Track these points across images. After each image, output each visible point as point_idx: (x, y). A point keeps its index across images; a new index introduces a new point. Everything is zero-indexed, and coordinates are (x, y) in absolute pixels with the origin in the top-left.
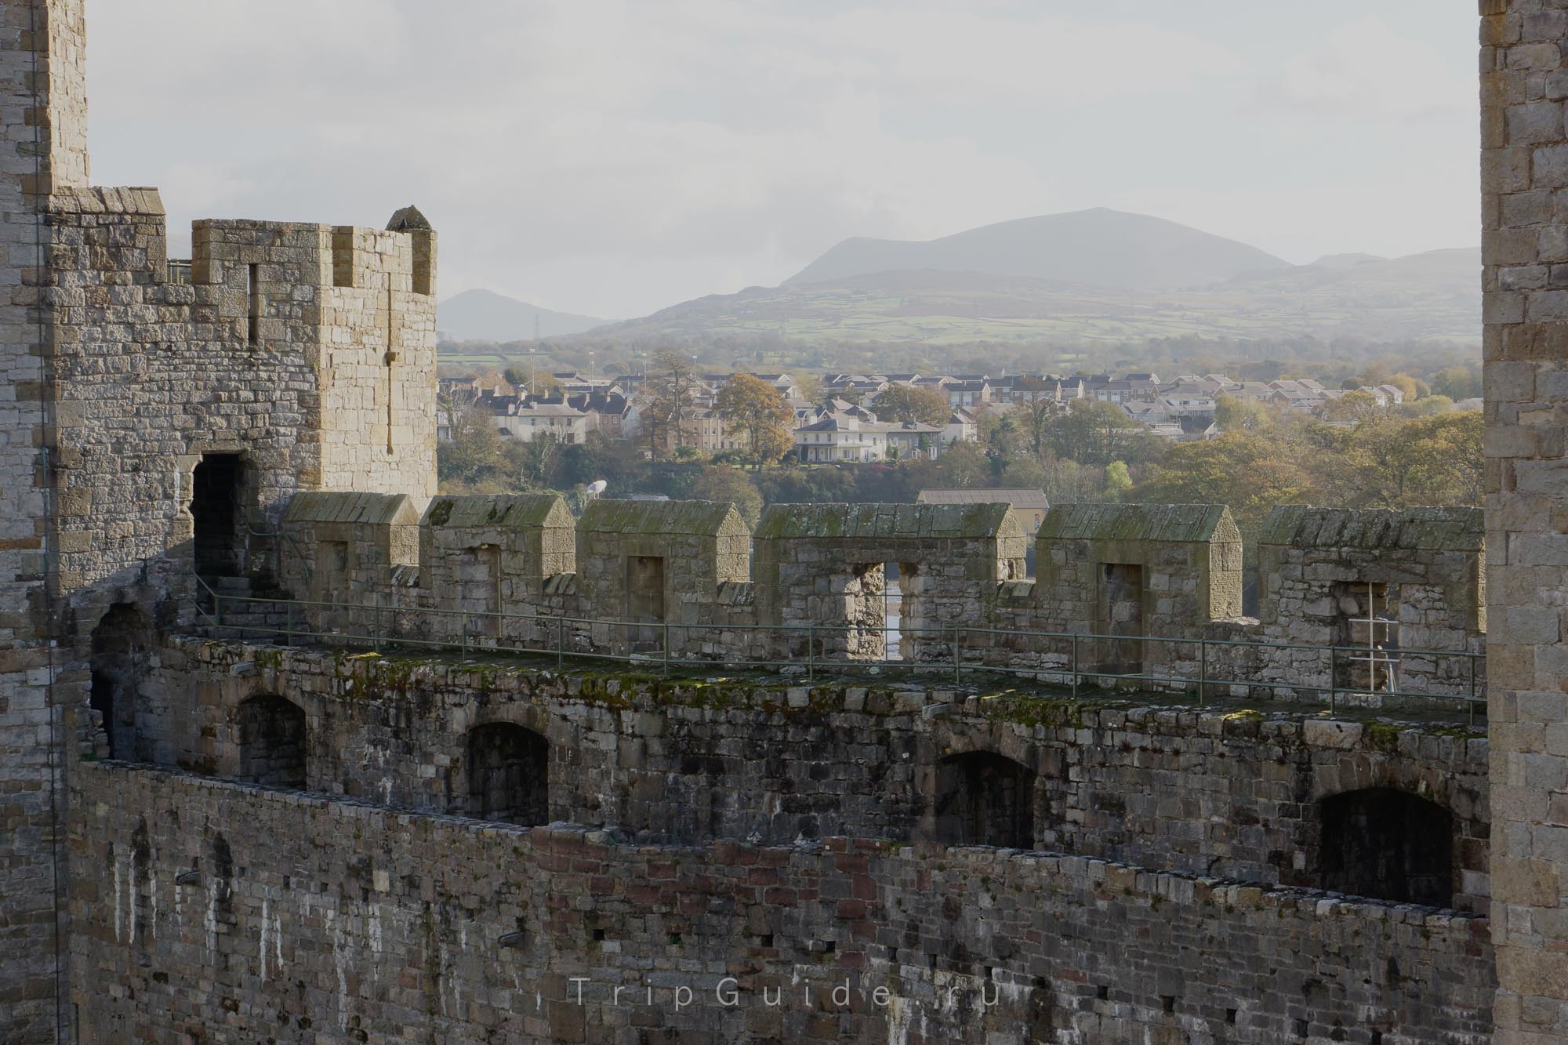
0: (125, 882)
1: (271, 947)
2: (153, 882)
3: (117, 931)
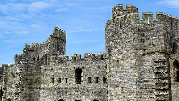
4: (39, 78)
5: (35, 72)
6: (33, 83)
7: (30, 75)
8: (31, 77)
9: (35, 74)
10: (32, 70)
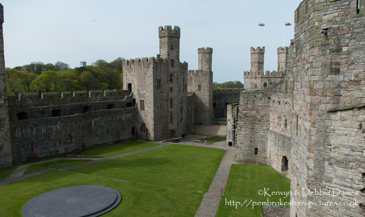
0: (19, 132)
1: (44, 132)
2: (24, 131)
3: (17, 137)
4: (267, 115)
5: (259, 105)
6: (257, 122)
7: (252, 110)
8: (254, 112)
9: (259, 108)
10: (255, 102)
